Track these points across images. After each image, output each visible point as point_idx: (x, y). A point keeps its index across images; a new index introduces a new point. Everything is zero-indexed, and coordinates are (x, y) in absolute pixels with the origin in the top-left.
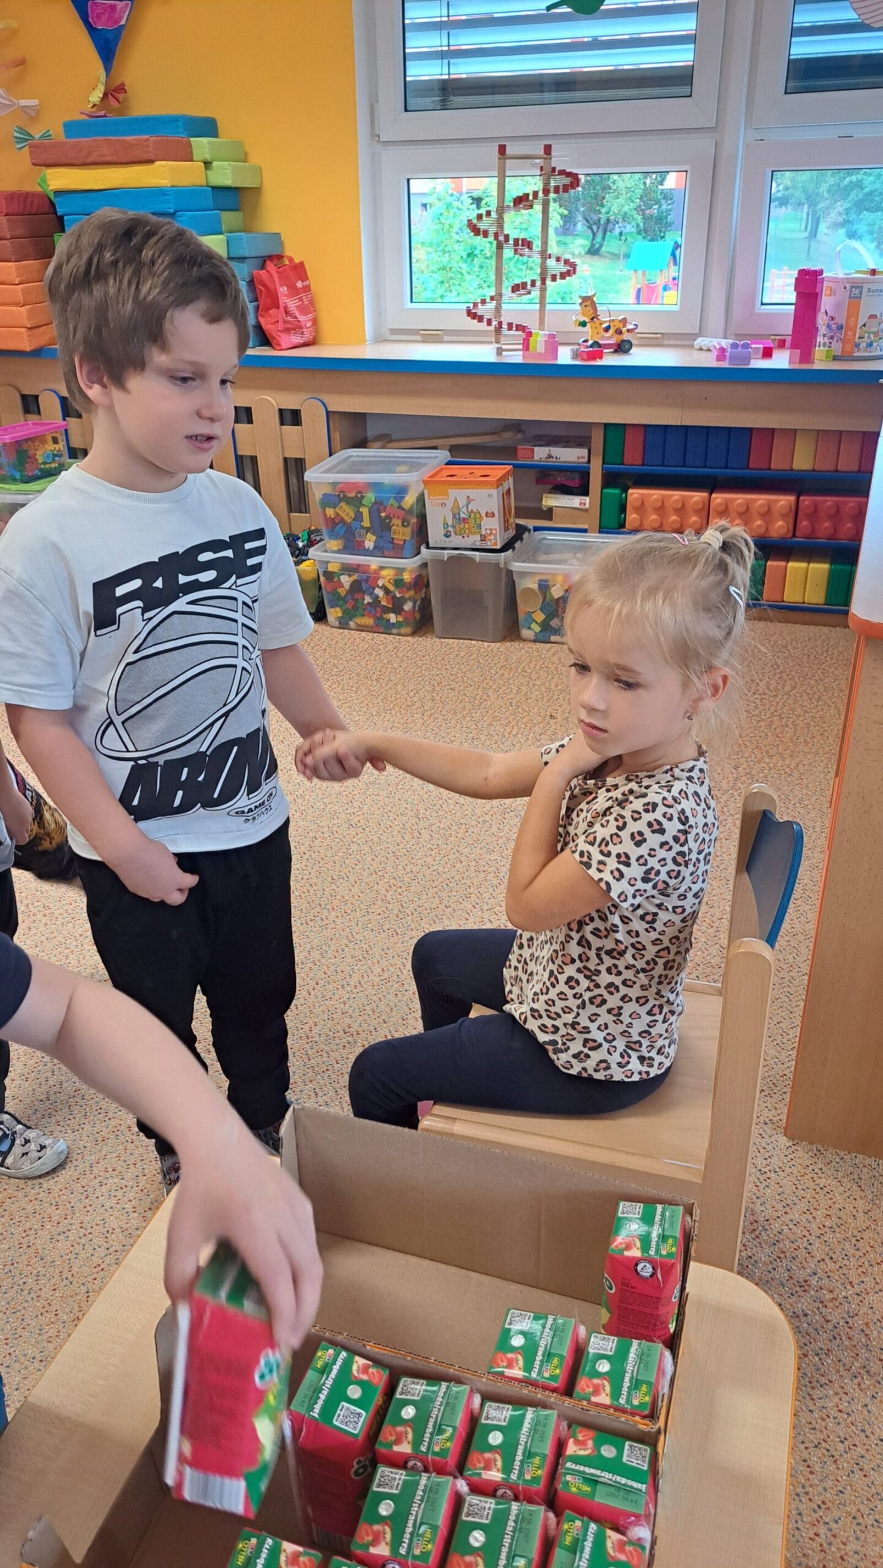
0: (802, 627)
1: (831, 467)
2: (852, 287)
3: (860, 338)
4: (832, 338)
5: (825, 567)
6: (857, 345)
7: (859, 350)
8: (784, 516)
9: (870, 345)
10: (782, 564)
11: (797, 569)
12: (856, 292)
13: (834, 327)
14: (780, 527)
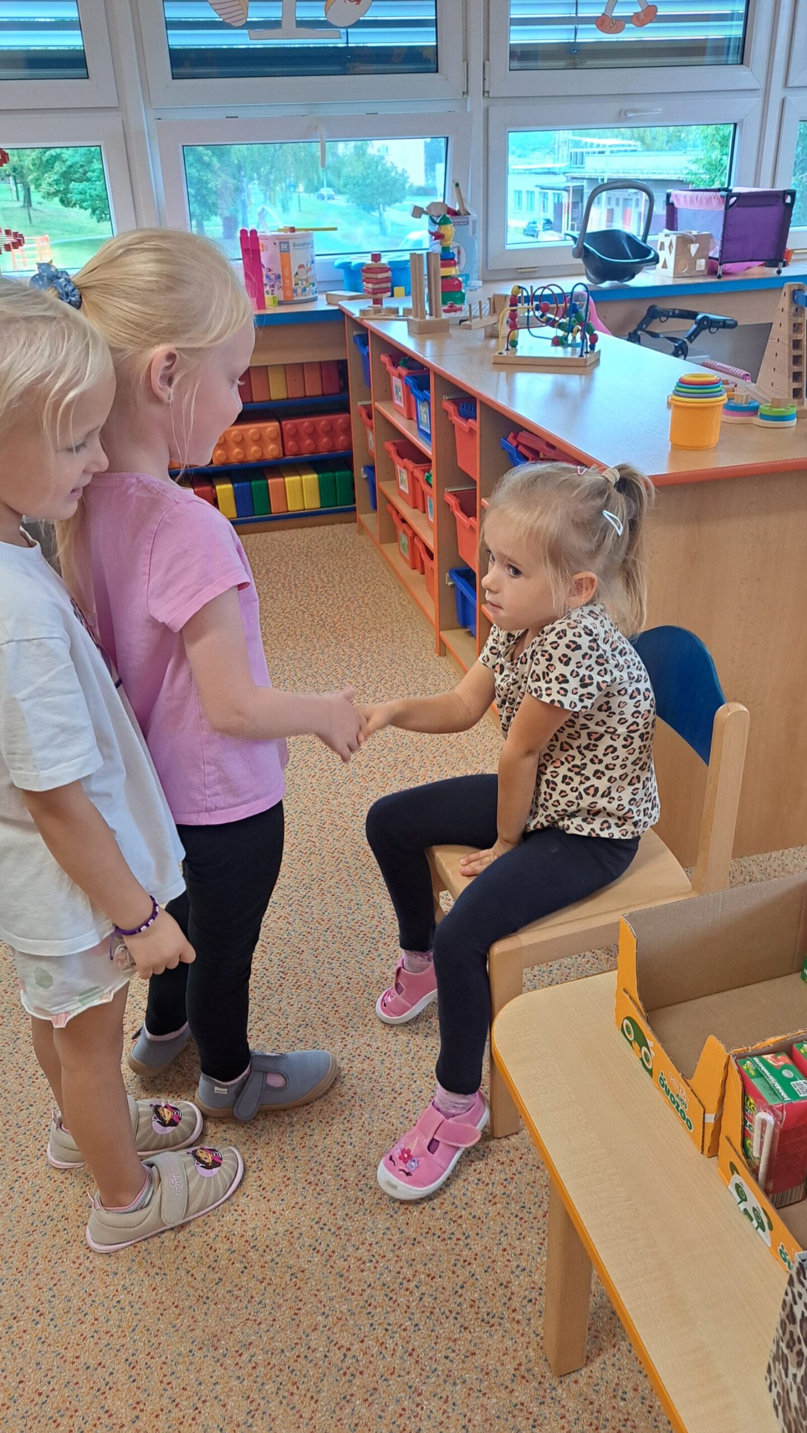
0: (310, 530)
1: (299, 394)
2: (280, 243)
3: (296, 284)
4: (273, 286)
5: (315, 476)
6: (295, 291)
7: (297, 295)
8: (273, 440)
9: (304, 290)
10: (281, 480)
11: (293, 482)
12: (284, 246)
13: (273, 277)
14: (272, 450)
